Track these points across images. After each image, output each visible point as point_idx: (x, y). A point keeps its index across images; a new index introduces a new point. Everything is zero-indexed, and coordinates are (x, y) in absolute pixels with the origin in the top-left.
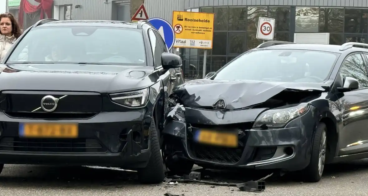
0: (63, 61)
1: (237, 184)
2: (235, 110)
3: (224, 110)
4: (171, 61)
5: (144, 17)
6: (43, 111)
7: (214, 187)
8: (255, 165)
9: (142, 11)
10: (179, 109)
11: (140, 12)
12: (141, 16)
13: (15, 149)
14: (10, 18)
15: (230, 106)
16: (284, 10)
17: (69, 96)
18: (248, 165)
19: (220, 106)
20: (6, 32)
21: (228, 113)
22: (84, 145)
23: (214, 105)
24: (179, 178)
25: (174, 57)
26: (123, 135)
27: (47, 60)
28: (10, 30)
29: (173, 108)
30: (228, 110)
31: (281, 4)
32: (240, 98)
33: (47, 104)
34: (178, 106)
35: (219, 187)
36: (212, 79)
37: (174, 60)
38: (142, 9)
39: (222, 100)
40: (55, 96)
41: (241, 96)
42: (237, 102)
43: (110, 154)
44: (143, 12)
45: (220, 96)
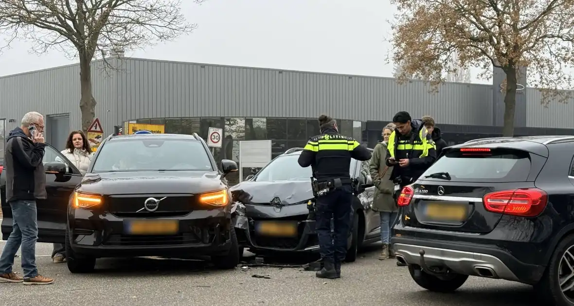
0: (130, 169)
1: (303, 265)
2: (289, 205)
3: (280, 205)
4: (228, 166)
5: (98, 129)
6: (147, 211)
7: (281, 269)
8: (311, 250)
9: (96, 124)
10: (238, 206)
11: (95, 125)
12: (96, 128)
13: (122, 244)
14: (81, 134)
15: (284, 202)
16: (208, 121)
17: (168, 197)
18: (306, 249)
19: (276, 202)
20: (79, 146)
21: (284, 208)
22: (181, 239)
23: (271, 202)
24: (245, 263)
25: (231, 163)
26: (212, 229)
27: (114, 168)
28: (82, 144)
29: (233, 205)
30: (284, 205)
31: (203, 115)
32: (293, 195)
33: (150, 205)
34: (237, 203)
35: (286, 269)
36: (255, 180)
37: (231, 165)
38: (97, 123)
39: (277, 198)
40: (156, 198)
41: (293, 193)
42: (290, 198)
43: (203, 245)
44: (98, 125)
45: (275, 194)
